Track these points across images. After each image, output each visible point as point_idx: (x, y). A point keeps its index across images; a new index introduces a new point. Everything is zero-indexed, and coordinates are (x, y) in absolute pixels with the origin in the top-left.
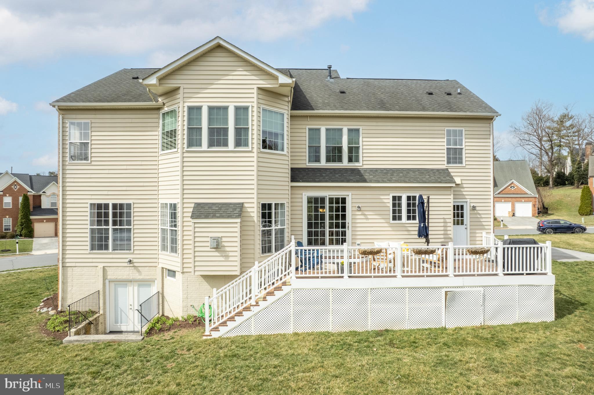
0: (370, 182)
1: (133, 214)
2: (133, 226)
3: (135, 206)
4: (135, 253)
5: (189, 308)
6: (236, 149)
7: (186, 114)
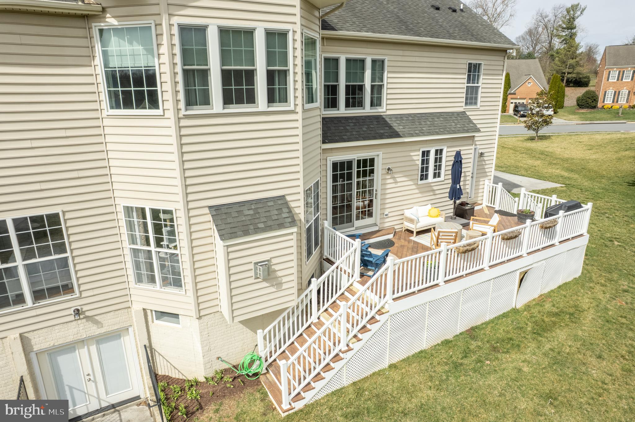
0: (404, 136)
1: (67, 231)
2: (72, 253)
3: (68, 216)
4: (83, 296)
5: (213, 363)
6: (271, 109)
7: (176, 40)
